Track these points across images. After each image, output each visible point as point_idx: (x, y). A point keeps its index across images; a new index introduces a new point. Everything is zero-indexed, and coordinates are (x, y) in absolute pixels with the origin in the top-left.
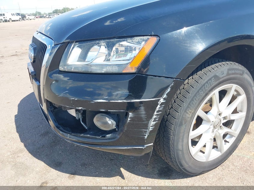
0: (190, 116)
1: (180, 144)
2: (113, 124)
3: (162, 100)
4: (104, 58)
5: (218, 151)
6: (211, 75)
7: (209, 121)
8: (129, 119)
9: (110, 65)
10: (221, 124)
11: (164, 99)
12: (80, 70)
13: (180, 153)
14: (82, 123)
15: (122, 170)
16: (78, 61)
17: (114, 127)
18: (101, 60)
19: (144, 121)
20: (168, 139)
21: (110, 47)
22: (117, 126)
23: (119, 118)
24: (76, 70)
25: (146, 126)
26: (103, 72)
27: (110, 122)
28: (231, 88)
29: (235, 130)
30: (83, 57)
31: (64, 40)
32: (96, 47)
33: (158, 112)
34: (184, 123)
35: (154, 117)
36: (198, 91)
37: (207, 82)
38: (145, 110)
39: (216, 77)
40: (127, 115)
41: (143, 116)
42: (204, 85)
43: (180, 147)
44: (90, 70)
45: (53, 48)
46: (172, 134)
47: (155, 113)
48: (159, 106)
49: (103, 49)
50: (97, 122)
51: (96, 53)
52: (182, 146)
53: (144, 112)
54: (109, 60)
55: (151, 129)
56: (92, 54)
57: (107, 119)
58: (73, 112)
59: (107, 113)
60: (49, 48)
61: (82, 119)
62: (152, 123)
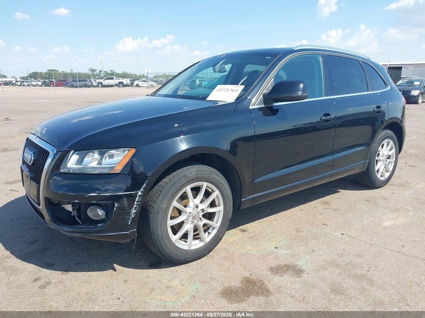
0: (165, 206)
1: (159, 229)
2: (103, 214)
3: (140, 193)
4: (97, 162)
5: (201, 241)
6: (182, 175)
7: (186, 212)
8: (115, 209)
9: (102, 168)
10: (201, 216)
11: (142, 192)
12: (77, 172)
13: (160, 238)
14: (77, 219)
15: (115, 265)
16: (76, 165)
17: (104, 217)
18: (94, 164)
19: (127, 210)
20: (150, 226)
21: (102, 154)
22: (106, 215)
23: (108, 209)
24: (74, 172)
25: (129, 214)
26: (96, 173)
27: (101, 214)
28: (203, 186)
29: (217, 223)
30: (80, 162)
31: (65, 149)
32: (90, 154)
33: (137, 202)
34: (160, 212)
35: (135, 206)
36: (171, 187)
37: (178, 180)
38: (128, 201)
39: (185, 176)
40: (114, 205)
41: (126, 205)
42: (175, 182)
43: (159, 232)
44: (85, 172)
45: (55, 155)
46: (152, 221)
47: (135, 203)
48: (138, 198)
49: (96, 155)
50: (90, 213)
51: (91, 158)
52: (161, 231)
53: (126, 203)
54: (101, 164)
55: (133, 216)
56: (87, 159)
57: (99, 210)
58: (69, 208)
59: (98, 205)
60: (51, 154)
61: (77, 216)
62: (134, 211)
